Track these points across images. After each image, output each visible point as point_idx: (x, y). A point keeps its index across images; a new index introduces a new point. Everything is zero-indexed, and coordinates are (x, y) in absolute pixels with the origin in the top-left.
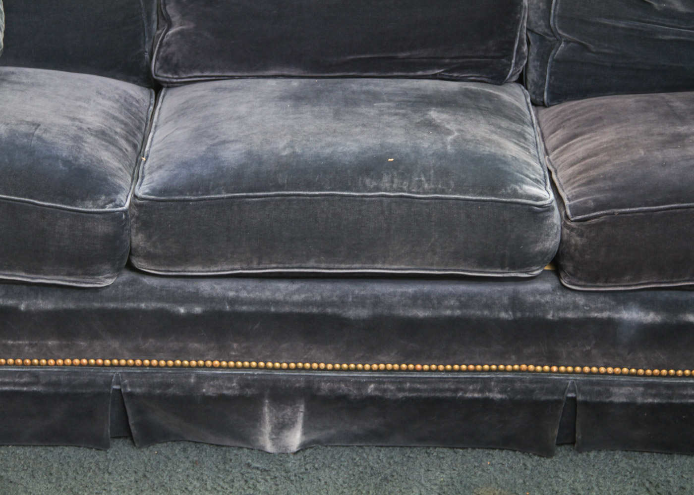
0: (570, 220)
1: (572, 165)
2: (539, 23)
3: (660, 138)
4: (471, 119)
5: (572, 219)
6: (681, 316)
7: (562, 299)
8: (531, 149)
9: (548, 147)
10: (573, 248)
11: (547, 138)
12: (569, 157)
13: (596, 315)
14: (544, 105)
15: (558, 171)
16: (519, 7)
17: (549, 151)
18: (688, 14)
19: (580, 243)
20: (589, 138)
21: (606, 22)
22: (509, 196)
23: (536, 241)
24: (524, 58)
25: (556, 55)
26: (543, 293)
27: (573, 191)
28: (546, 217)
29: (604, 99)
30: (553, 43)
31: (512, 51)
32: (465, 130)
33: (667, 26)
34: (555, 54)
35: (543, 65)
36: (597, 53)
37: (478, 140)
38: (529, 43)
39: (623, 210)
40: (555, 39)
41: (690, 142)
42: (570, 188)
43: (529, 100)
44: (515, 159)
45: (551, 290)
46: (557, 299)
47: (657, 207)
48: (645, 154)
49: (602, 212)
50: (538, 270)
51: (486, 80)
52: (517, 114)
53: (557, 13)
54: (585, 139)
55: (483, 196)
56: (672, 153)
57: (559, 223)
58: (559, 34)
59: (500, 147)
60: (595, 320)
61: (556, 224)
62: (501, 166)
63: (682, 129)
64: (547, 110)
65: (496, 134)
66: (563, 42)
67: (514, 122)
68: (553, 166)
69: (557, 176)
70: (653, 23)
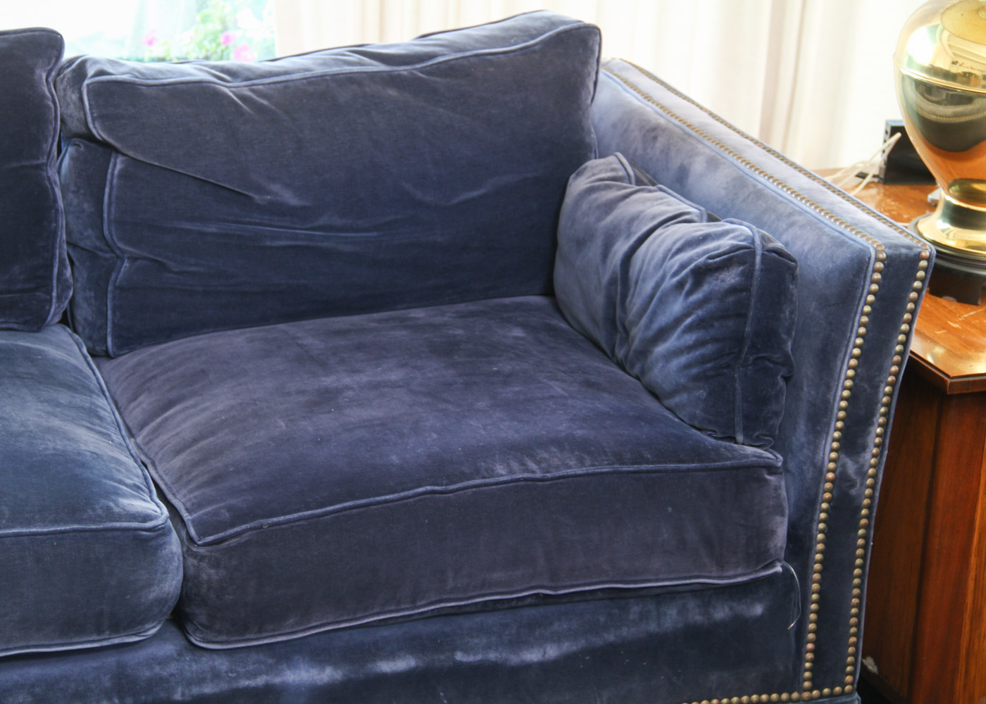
0: (196, 544)
1: (178, 452)
2: (86, 234)
3: (302, 399)
4: (10, 396)
5: (200, 543)
6: (369, 666)
7: (195, 667)
8: (113, 434)
9: (130, 424)
10: (205, 586)
11: (125, 409)
12: (169, 439)
13: (247, 683)
14: (108, 356)
15: (157, 463)
16: (53, 211)
17: (134, 431)
18: (304, 208)
19: (215, 577)
20: (194, 406)
21: (188, 227)
22: (100, 519)
23: (149, 585)
24: (69, 288)
25: (118, 281)
26: (163, 662)
27: (192, 496)
28: (161, 545)
29: (199, 340)
30: (111, 261)
31: (51, 279)
32: (7, 416)
33: (276, 227)
34: (117, 278)
35: (101, 296)
36: (182, 273)
37: (31, 432)
38: (72, 263)
39: (275, 519)
40: (114, 255)
41: (347, 402)
42: (184, 491)
43: (85, 350)
44: (96, 456)
45: (175, 655)
46: (187, 667)
47: (324, 510)
48: (287, 426)
49: (244, 527)
50: (154, 627)
51: (16, 326)
52: (77, 379)
53: (112, 217)
54: (187, 408)
55: (59, 525)
56: (325, 421)
57: (180, 551)
58: (119, 248)
59: (69, 440)
60: (247, 692)
61: (175, 553)
62: (78, 471)
63: (329, 381)
64: (115, 362)
65: (56, 416)
66: (126, 260)
67: (77, 393)
68: (146, 455)
69: (157, 472)
70: (256, 224)
